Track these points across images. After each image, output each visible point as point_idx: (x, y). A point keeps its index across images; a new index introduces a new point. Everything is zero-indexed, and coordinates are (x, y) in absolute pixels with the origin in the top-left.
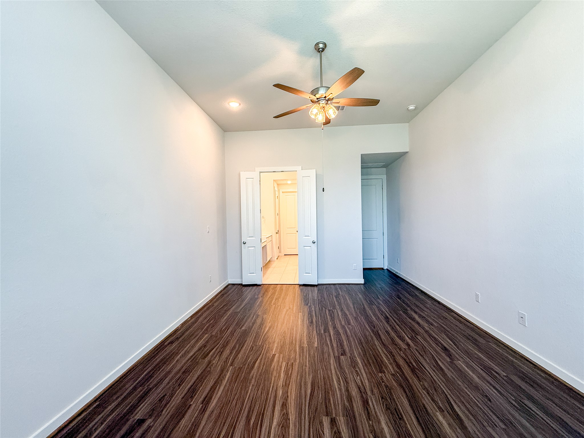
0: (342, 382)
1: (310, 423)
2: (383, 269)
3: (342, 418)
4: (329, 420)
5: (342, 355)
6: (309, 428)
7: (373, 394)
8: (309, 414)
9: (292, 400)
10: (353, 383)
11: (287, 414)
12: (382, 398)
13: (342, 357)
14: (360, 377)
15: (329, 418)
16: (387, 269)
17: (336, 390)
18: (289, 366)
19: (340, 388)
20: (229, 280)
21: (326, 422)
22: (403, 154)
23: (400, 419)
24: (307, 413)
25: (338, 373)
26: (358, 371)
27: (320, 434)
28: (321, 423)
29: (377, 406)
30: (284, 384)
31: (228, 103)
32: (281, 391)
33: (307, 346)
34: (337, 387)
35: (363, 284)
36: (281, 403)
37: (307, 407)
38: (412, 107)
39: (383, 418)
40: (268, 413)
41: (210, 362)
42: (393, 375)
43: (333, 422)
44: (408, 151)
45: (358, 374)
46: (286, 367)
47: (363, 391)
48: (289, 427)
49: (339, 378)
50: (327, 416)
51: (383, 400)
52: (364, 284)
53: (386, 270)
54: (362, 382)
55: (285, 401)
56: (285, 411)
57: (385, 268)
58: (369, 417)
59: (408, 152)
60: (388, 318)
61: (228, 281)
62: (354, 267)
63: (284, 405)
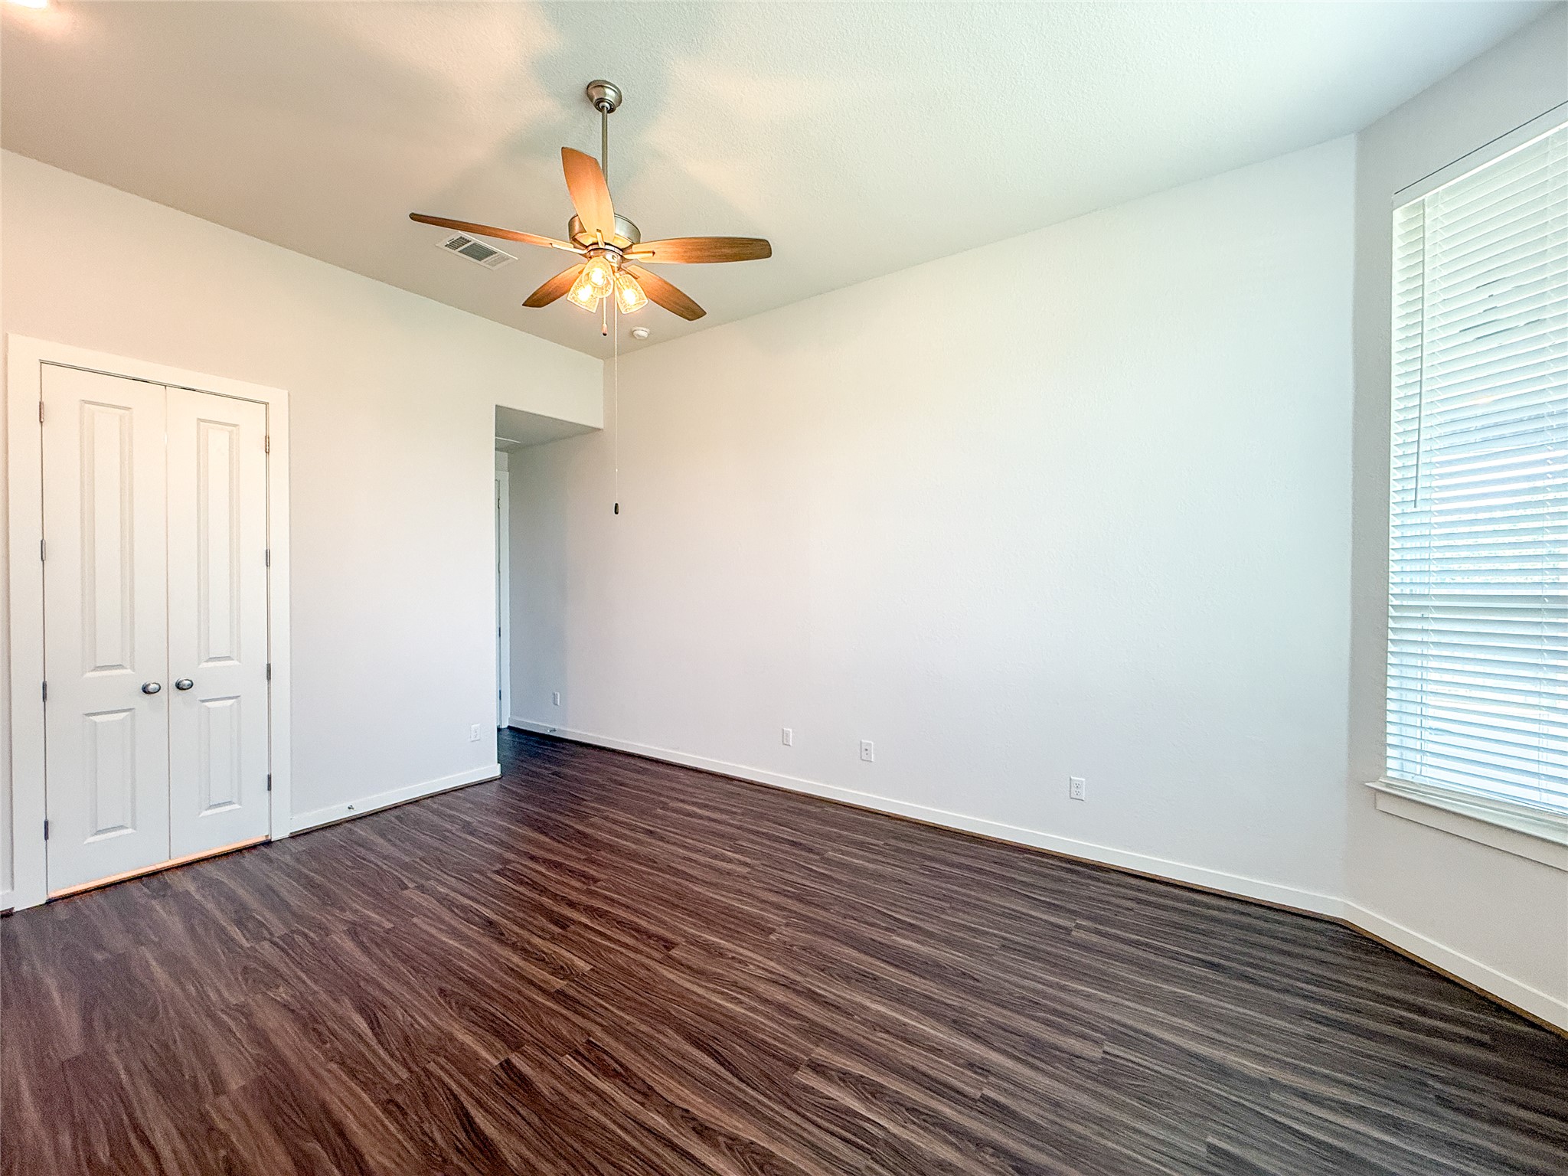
0: (739, 996)
1: (790, 1108)
3: (819, 1050)
4: (808, 1071)
5: (668, 949)
6: (804, 1116)
7: (806, 976)
8: (770, 1098)
9: (705, 1109)
10: (755, 982)
11: (734, 1138)
12: (822, 970)
13: (674, 953)
14: (752, 964)
15: (804, 1069)
16: (510, 727)
17: (747, 1016)
18: (586, 1054)
22: (588, 432)
24: (766, 1101)
25: (711, 986)
26: (734, 955)
27: (828, 1105)
28: (806, 1089)
29: (832, 987)
30: (639, 1098)
32: (656, 1117)
33: (565, 983)
34: (743, 1011)
36: (694, 1137)
42: (787, 925)
43: (817, 1068)
44: (601, 426)
45: (745, 964)
46: (586, 1063)
47: (786, 982)
48: (772, 1155)
49: (722, 993)
50: (797, 1069)
51: (827, 972)
52: (502, 778)
53: (510, 731)
54: (766, 970)
55: (693, 1123)
56: (720, 1138)
57: (505, 725)
59: (599, 429)
63: (703, 1131)
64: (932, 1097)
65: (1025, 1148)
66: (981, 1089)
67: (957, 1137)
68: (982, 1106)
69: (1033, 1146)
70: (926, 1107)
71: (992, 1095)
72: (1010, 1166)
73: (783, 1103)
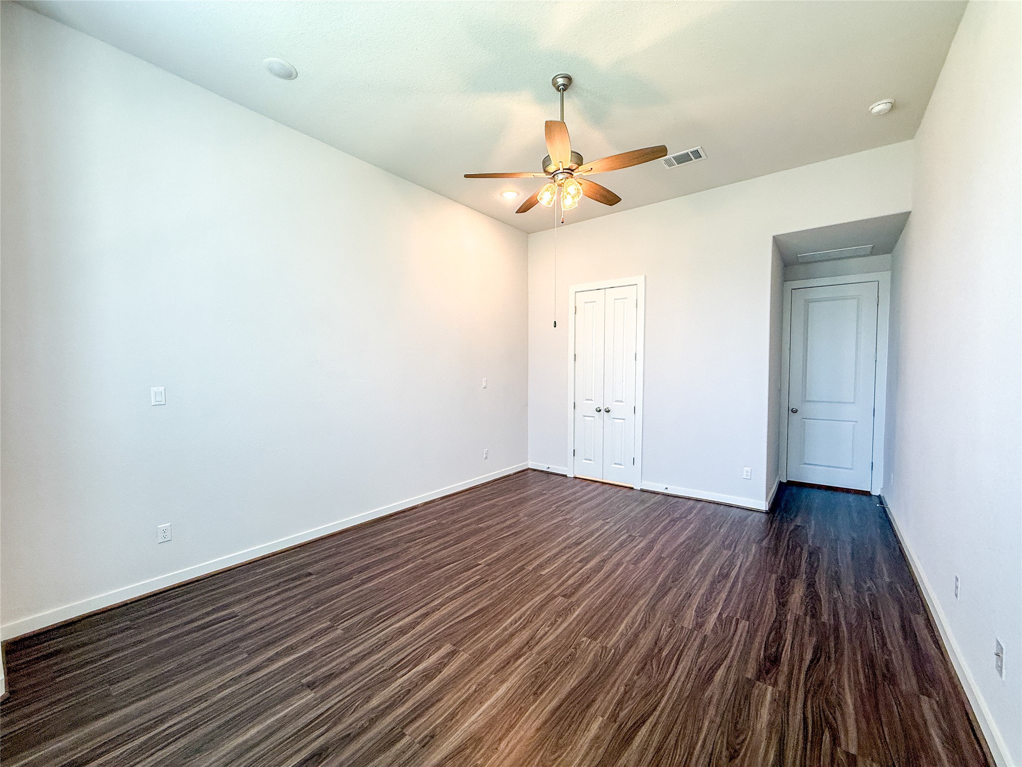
0: (519, 623)
1: (428, 642)
2: (867, 494)
3: (466, 655)
4: (450, 650)
5: (564, 596)
6: (422, 646)
7: (538, 653)
8: (439, 635)
9: (437, 615)
10: (531, 630)
11: (418, 623)
12: (546, 663)
14: (549, 631)
15: (453, 648)
16: (879, 497)
17: (500, 627)
19: (506, 628)
20: (530, 462)
21: (447, 648)
23: (535, 693)
25: (528, 613)
26: (560, 621)
27: (425, 656)
28: (439, 648)
31: (501, 194)
32: (439, 601)
35: (763, 513)
36: (424, 612)
37: (444, 628)
38: (880, 107)
39: (514, 681)
40: (402, 614)
41: (409, 548)
43: (452, 654)
45: (552, 625)
46: (476, 581)
47: (531, 644)
49: (520, 619)
50: (454, 645)
51: (543, 665)
52: (767, 513)
53: (877, 500)
54: (543, 636)
55: (431, 612)
56: (420, 620)
57: (875, 492)
58: (498, 671)
60: (727, 576)
61: (527, 464)
62: (745, 473)
63: (426, 615)
64: (414, 704)
65: (359, 746)
66: (410, 736)
67: (382, 710)
68: (397, 731)
69: (358, 751)
70: (408, 700)
71: (404, 741)
72: (352, 732)
73: (434, 638)
